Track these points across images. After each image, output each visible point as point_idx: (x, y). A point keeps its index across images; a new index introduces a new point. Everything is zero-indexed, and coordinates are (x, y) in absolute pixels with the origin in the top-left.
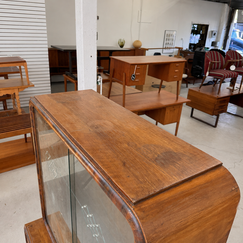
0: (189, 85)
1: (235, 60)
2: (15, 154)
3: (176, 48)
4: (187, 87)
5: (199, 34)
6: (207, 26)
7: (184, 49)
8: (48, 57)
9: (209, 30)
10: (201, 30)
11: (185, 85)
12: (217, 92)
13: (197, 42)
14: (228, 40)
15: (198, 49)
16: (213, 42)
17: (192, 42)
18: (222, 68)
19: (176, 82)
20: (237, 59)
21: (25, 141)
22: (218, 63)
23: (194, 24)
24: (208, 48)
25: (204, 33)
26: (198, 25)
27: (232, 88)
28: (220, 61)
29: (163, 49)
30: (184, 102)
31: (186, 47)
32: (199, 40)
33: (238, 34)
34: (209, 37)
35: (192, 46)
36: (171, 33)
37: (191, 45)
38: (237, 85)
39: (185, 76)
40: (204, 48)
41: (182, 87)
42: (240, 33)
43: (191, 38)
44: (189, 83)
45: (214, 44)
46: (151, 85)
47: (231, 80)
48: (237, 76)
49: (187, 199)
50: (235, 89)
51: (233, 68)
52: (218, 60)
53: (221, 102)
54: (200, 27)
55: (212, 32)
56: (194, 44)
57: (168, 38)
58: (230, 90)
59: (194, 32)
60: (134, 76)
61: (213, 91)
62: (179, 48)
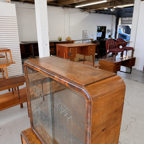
0: (99, 59)
1: (122, 43)
2: (8, 100)
3: (90, 39)
4: (98, 60)
5: (102, 31)
6: (105, 27)
7: (94, 40)
8: (20, 48)
9: (107, 29)
10: (102, 29)
11: (97, 59)
12: (114, 60)
13: (101, 36)
14: (117, 34)
15: (102, 40)
16: (109, 36)
17: (98, 36)
18: (115, 47)
19: (92, 56)
20: (122, 42)
21: (12, 93)
22: (113, 45)
23: (98, 27)
24: (107, 39)
25: (104, 31)
26: (100, 27)
27: (122, 58)
28: (114, 44)
29: (83, 40)
30: (98, 66)
31: (95, 39)
32: (102, 35)
33: (122, 30)
34: (107, 33)
35: (99, 38)
36: (86, 32)
37: (97, 38)
38: (124, 56)
39: (96, 54)
40: (105, 39)
41: (96, 60)
42: (123, 30)
43: (97, 34)
44: (99, 58)
45: (110, 36)
46: (79, 60)
47: (121, 54)
48: (124, 51)
49: (104, 85)
50: (123, 58)
51: (121, 47)
52: (113, 43)
53: (117, 65)
54: (101, 28)
55: (108, 30)
56: (99, 37)
57: (85, 35)
58: (121, 59)
59: (99, 31)
60: (70, 53)
61: (112, 60)
62: (92, 39)
